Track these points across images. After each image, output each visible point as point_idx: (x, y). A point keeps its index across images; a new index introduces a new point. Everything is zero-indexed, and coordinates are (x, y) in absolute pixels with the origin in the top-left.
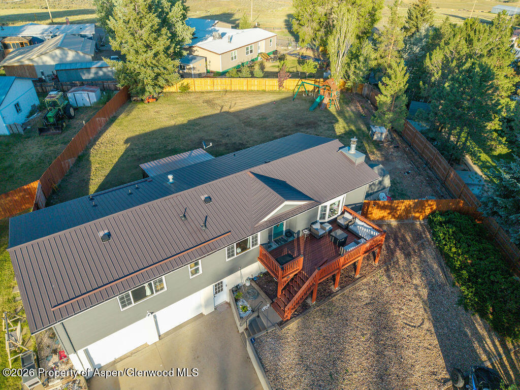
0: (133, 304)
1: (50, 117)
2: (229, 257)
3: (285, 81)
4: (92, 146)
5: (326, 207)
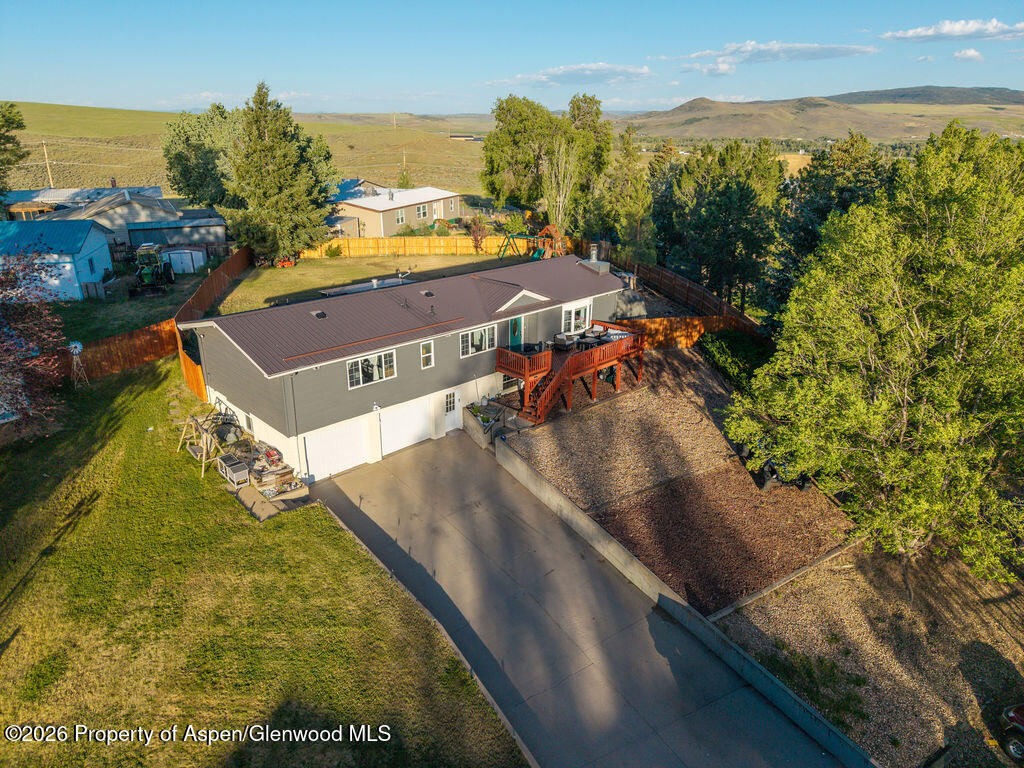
0: (362, 385)
1: (146, 274)
2: (463, 354)
3: (484, 240)
4: (219, 305)
5: (570, 313)
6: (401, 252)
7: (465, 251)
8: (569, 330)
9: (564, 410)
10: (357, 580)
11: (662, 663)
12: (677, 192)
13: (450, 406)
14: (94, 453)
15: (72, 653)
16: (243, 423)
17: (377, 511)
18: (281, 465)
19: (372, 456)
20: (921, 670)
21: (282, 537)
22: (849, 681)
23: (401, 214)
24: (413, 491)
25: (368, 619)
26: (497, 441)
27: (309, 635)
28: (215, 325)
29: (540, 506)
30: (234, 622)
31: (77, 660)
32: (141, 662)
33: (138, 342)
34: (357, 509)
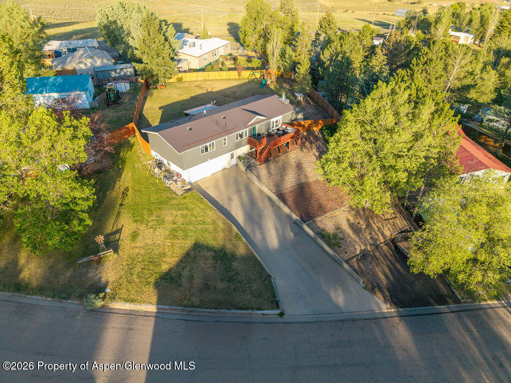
0: (205, 153)
2: (236, 139)
3: (242, 72)
4: (142, 111)
5: (274, 122)
6: (207, 78)
7: (234, 77)
8: (273, 127)
9: (270, 158)
10: (209, 213)
11: (292, 234)
12: (322, 57)
13: (232, 157)
14: (122, 173)
15: (139, 231)
16: (166, 164)
17: (212, 192)
18: (182, 179)
19: (208, 175)
20: (359, 237)
21: (186, 201)
22: (339, 239)
23: (206, 56)
24: (222, 186)
25: (214, 223)
26: (248, 170)
27: (199, 227)
28: (158, 134)
29: (261, 191)
30: (178, 224)
31: (141, 233)
32: (157, 233)
33: (122, 132)
34: (206, 192)
